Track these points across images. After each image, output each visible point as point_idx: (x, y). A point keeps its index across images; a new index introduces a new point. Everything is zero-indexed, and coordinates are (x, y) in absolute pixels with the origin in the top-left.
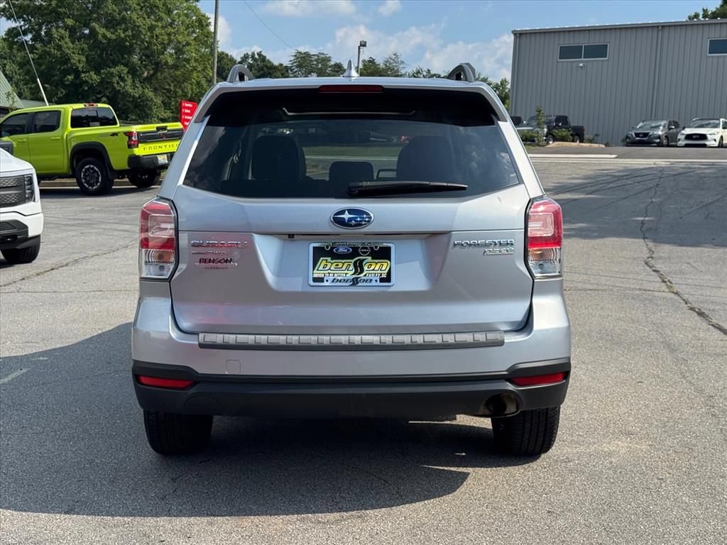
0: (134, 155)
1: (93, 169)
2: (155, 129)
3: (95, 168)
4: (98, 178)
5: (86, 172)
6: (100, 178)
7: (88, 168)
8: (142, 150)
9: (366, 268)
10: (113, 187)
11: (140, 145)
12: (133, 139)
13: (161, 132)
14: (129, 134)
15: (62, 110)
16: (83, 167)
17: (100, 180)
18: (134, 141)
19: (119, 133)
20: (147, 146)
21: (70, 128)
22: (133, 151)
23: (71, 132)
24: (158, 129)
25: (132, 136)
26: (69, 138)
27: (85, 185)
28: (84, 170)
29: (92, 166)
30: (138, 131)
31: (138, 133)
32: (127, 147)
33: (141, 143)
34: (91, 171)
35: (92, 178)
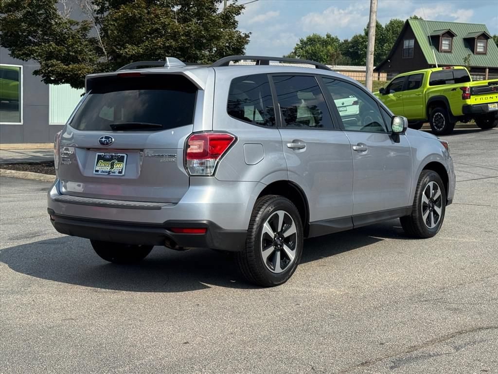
0: (467, 104)
1: (440, 115)
2: (487, 84)
3: (442, 115)
4: (443, 123)
5: (436, 118)
6: (444, 122)
7: (437, 115)
8: (473, 101)
9: (115, 166)
10: (454, 129)
11: (471, 96)
12: (467, 92)
13: (492, 86)
14: (464, 89)
15: (425, 73)
16: (434, 114)
17: (444, 124)
18: (467, 94)
19: (457, 88)
20: (479, 97)
21: (428, 86)
22: (466, 102)
23: (429, 89)
24: (490, 84)
25: (465, 91)
26: (427, 93)
27: (435, 127)
28: (434, 116)
29: (439, 113)
30: (471, 86)
31: (471, 88)
32: (462, 98)
33: (473, 95)
34: (439, 117)
35: (439, 123)
